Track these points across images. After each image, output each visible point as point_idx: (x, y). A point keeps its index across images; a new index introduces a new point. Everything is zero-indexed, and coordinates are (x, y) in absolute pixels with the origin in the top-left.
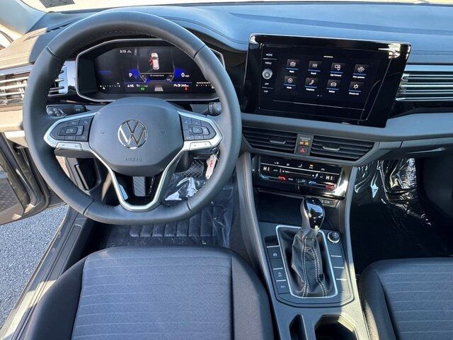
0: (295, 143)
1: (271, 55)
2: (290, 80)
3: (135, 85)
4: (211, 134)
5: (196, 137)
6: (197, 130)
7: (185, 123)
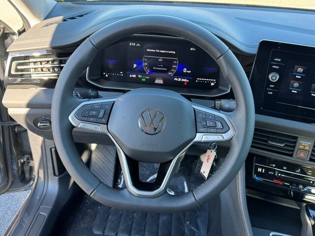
0: (294, 147)
1: (279, 60)
2: (296, 85)
3: (137, 76)
4: (225, 129)
5: (209, 130)
7: (199, 116)
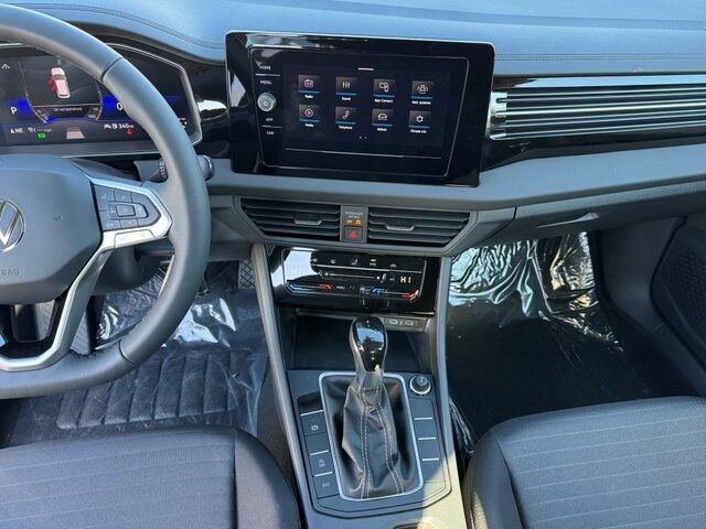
0: (338, 223)
1: (269, 68)
2: (309, 112)
3: (25, 130)
4: (151, 215)
5: (124, 223)
6: (125, 211)
7: (103, 198)
